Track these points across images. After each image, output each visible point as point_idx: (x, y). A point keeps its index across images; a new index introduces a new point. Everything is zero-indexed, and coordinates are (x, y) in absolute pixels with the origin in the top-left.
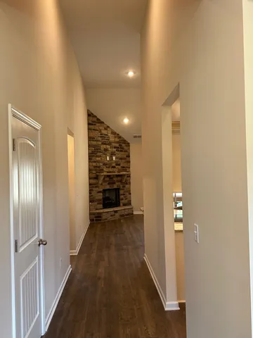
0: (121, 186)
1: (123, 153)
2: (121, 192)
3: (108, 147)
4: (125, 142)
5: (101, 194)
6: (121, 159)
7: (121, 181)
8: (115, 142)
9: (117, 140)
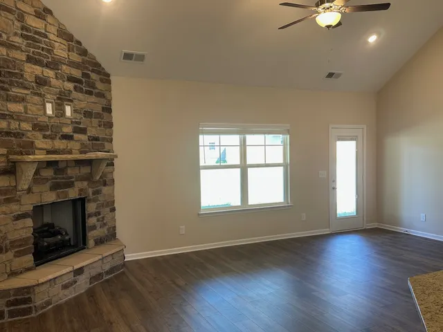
0: (90, 191)
1: (93, 99)
2: (91, 207)
3: (50, 73)
4: (97, 67)
5: (29, 222)
6: (88, 114)
7: (88, 178)
8: (72, 64)
9: (75, 57)
